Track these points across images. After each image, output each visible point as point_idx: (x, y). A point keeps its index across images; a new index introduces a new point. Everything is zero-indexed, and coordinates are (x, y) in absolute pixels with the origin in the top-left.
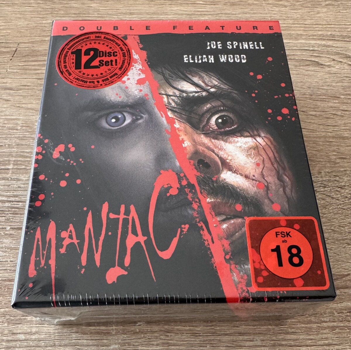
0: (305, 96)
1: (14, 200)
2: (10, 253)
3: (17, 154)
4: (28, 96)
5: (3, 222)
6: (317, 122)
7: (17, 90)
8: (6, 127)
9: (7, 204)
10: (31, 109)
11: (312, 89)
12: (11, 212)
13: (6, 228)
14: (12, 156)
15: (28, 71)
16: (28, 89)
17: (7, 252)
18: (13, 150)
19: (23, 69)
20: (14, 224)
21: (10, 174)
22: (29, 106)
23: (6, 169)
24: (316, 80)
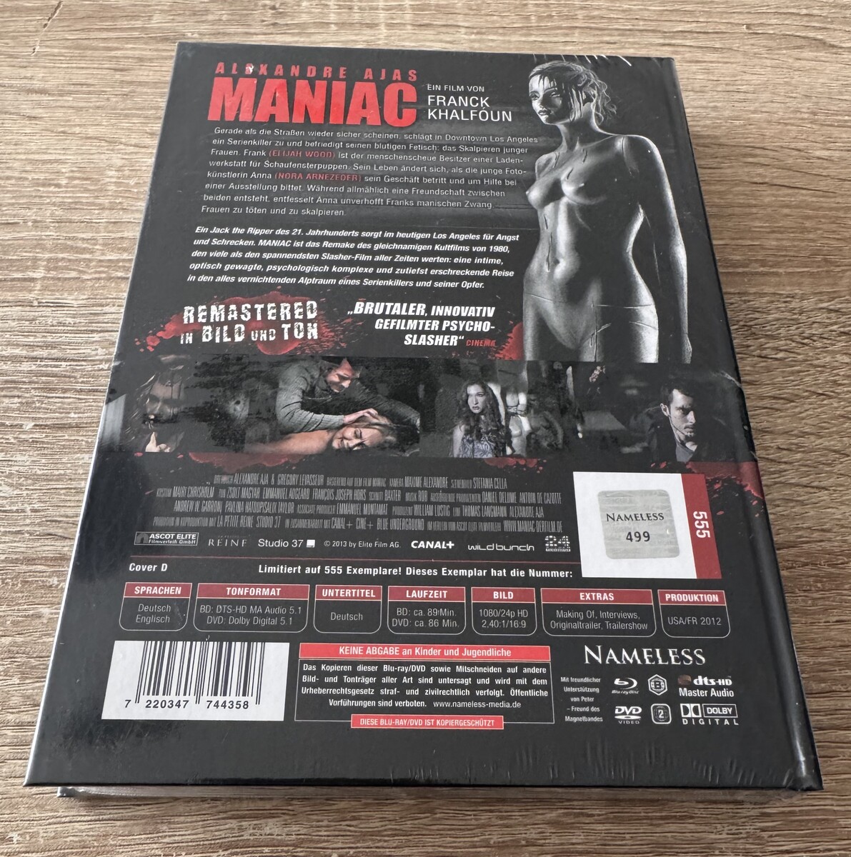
0: (798, 115)
1: (45, 356)
2: (32, 490)
3: (57, 245)
4: (90, 107)
5: (14, 410)
6: (835, 174)
7: (61, 95)
8: (27, 179)
9: (26, 366)
10: (96, 138)
11: (814, 99)
12: (36, 386)
13: (21, 425)
14: (44, 249)
15: (89, 53)
16: (89, 93)
17: (24, 488)
18: (47, 234)
19: (77, 48)
20: (46, 416)
21: (36, 292)
22: (91, 131)
23: (25, 280)
24: (821, 81)
